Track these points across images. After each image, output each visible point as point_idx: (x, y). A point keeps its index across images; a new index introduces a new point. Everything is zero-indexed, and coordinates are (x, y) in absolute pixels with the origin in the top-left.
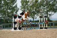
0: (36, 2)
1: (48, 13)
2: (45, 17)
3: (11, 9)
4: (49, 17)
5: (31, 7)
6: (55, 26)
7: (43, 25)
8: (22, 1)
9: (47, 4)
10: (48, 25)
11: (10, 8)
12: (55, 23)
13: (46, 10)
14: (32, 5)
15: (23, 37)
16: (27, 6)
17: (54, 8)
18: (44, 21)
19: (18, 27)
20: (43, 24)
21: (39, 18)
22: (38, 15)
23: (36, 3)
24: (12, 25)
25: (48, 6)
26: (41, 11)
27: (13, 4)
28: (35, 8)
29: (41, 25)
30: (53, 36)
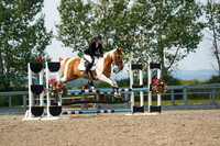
0: (120, 7)
1: (166, 50)
2: (153, 66)
3: (21, 36)
4: (166, 66)
5: (97, 27)
6: (190, 102)
7: (146, 99)
8: (63, 6)
9: (159, 17)
10: (163, 98)
11: (15, 33)
12: (192, 90)
13: (155, 41)
14: (104, 20)
15: (69, 144)
16: (83, 23)
17: (185, 33)
18: (150, 83)
19: (48, 105)
20: (145, 93)
21: (131, 72)
22: (127, 59)
23: (118, 12)
24: (25, 97)
25: (165, 25)
26: (137, 45)
27: (30, 18)
28: (114, 32)
29: (137, 99)
30: (183, 141)
